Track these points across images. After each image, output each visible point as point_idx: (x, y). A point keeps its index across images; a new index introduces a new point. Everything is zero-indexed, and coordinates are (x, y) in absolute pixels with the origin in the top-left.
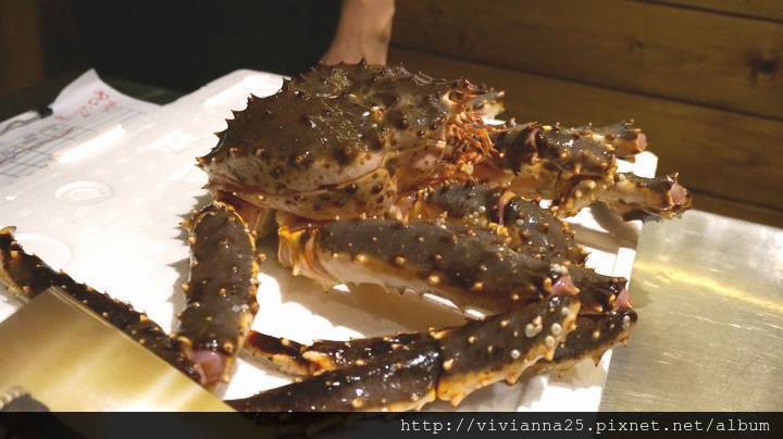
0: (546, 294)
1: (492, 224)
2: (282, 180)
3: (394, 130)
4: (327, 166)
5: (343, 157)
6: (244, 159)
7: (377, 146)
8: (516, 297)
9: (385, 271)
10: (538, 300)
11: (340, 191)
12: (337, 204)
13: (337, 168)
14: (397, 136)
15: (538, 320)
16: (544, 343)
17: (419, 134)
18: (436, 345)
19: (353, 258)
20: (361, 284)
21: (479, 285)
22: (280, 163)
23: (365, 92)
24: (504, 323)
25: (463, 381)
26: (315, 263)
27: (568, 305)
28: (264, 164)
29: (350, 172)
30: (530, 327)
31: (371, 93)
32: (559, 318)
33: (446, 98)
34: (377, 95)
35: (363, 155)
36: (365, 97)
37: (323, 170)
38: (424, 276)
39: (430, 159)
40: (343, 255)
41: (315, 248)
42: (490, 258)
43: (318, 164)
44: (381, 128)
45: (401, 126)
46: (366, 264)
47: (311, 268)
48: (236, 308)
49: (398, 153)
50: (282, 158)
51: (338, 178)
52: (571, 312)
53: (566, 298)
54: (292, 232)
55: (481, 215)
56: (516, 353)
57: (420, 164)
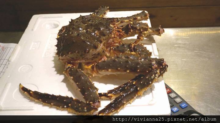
0: (153, 69)
1: (132, 53)
2: (83, 56)
3: (103, 37)
4: (93, 51)
5: (96, 47)
6: (73, 54)
7: (101, 42)
8: (147, 71)
9: (116, 71)
10: (152, 71)
11: (97, 55)
12: (97, 57)
13: (95, 50)
14: (104, 38)
15: (153, 75)
16: (155, 79)
17: (108, 36)
18: (134, 85)
19: (108, 70)
20: (110, 75)
21: (139, 71)
22: (82, 53)
23: (91, 28)
24: (147, 78)
25: (142, 91)
26: (97, 73)
27: (157, 70)
28: (78, 54)
29: (98, 50)
30: (152, 77)
31: (93, 28)
32: (157, 73)
33: (111, 25)
34: (95, 28)
35: (99, 45)
36: (92, 29)
37: (92, 52)
38: (126, 71)
39: (111, 40)
40: (105, 70)
41: (97, 70)
42: (138, 64)
43: (91, 51)
44: (100, 37)
45: (104, 35)
46: (111, 71)
47: (97, 74)
48: (94, 91)
49: (105, 41)
50: (82, 52)
51: (96, 52)
52: (158, 71)
53: (157, 69)
54: (88, 67)
55: (128, 51)
56: (150, 82)
57: (109, 41)
